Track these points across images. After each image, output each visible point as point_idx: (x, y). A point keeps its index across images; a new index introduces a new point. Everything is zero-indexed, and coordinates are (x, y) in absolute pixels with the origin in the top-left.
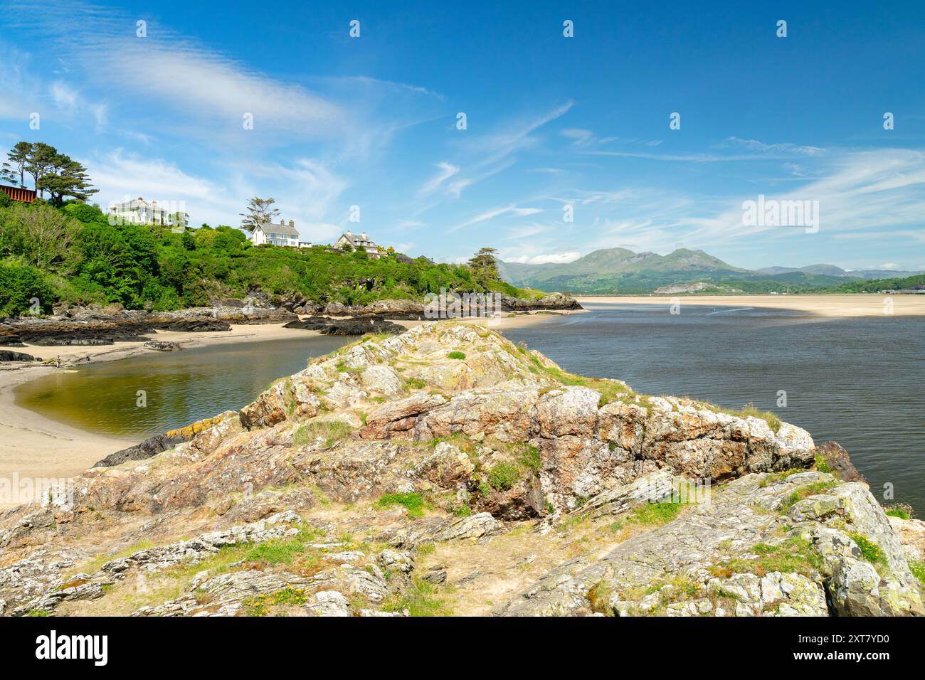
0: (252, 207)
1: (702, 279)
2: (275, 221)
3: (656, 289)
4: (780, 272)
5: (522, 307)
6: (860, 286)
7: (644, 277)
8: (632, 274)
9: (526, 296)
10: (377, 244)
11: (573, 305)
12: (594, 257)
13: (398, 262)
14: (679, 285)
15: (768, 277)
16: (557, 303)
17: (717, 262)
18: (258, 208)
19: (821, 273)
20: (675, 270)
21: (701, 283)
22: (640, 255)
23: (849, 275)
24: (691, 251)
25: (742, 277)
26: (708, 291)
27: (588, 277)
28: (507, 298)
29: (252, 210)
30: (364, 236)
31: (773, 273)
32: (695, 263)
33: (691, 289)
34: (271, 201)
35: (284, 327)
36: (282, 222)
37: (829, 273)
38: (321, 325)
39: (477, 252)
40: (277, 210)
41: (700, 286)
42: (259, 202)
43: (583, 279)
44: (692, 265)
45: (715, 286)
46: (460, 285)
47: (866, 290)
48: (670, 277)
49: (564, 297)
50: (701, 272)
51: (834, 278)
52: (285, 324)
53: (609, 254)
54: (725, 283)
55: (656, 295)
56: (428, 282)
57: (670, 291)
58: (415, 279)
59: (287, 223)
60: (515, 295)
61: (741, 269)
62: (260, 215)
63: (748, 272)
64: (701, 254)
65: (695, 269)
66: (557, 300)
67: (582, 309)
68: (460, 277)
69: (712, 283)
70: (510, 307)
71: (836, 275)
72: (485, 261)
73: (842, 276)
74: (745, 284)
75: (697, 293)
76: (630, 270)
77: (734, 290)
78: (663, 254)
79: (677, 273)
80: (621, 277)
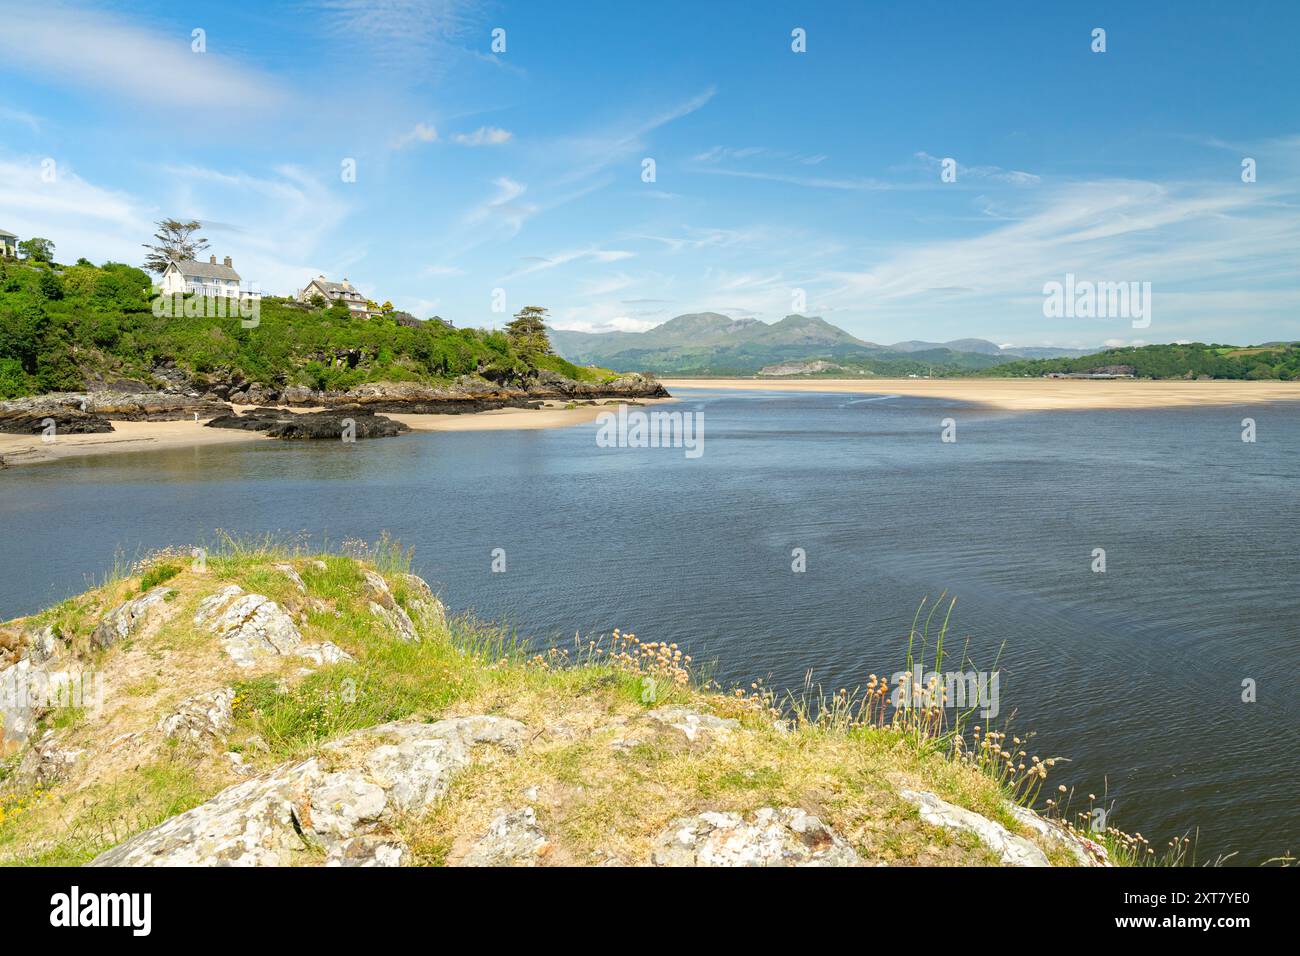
0: (162, 234)
1: (820, 356)
2: (202, 257)
3: (761, 370)
4: (919, 348)
5: (583, 394)
6: (1021, 368)
7: (744, 352)
8: (728, 348)
9: (590, 377)
10: (366, 296)
11: (656, 392)
12: (677, 324)
13: (398, 325)
14: (792, 364)
15: (905, 355)
16: (635, 388)
17: (840, 333)
19: (971, 351)
20: (785, 344)
21: (820, 362)
22: (739, 323)
23: (1005, 353)
24: (807, 319)
25: (872, 354)
26: (829, 373)
27: (669, 352)
28: (563, 380)
29: (162, 238)
30: (346, 286)
31: (910, 349)
32: (811, 335)
33: (807, 370)
34: (194, 226)
35: (206, 425)
36: (213, 259)
37: (980, 351)
38: (269, 421)
39: (518, 312)
40: (204, 240)
41: (819, 366)
42: (174, 227)
43: (663, 355)
44: (809, 338)
45: (838, 366)
46: (494, 360)
47: (1029, 373)
48: (778, 353)
49: (644, 380)
50: (819, 347)
51: (987, 356)
52: (208, 421)
53: (697, 320)
54: (851, 362)
55: (760, 377)
56: (445, 356)
57: (780, 373)
58: (425, 350)
59: (220, 261)
60: (575, 377)
61: (870, 344)
62: (177, 248)
63: (879, 348)
64: (819, 322)
65: (810, 342)
66: (635, 384)
67: (669, 396)
68: (494, 348)
69: (835, 363)
70: (567, 394)
71: (989, 353)
72: (528, 326)
73: (997, 354)
74: (877, 364)
75: (815, 375)
76: (724, 344)
77: (862, 372)
78: (770, 324)
79: (787, 347)
80: (714, 352)
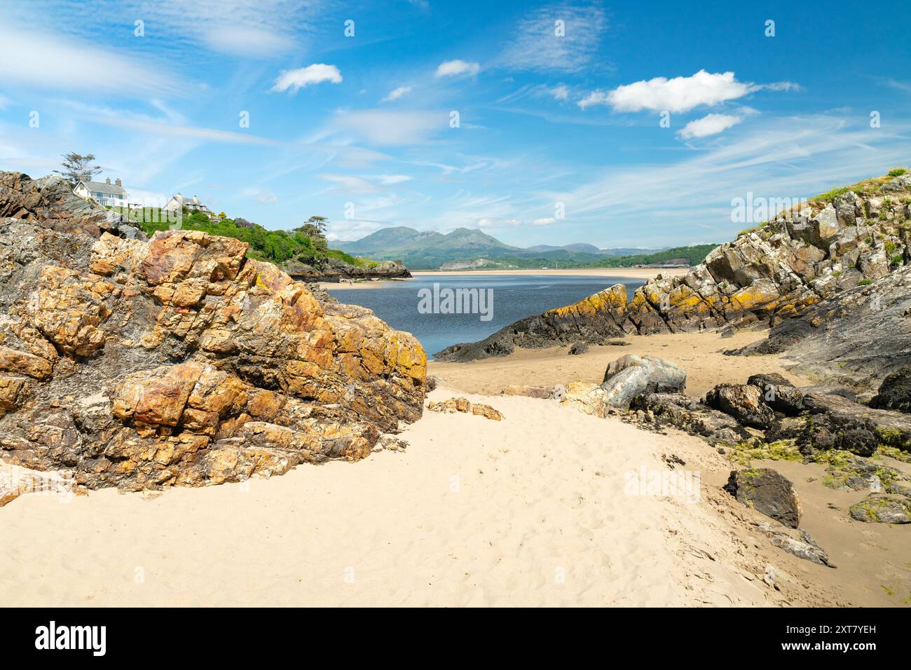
1: (480, 256)
3: (442, 265)
4: (546, 250)
6: (616, 261)
8: (416, 252)
11: (404, 274)
13: (238, 227)
14: (462, 262)
15: (536, 254)
17: (493, 240)
18: (75, 164)
19: (581, 251)
20: (456, 248)
21: (481, 260)
22: (423, 234)
23: (603, 253)
24: (469, 231)
25: (513, 254)
26: (488, 266)
29: (68, 166)
31: (541, 251)
32: (473, 241)
33: (473, 265)
34: (90, 158)
36: (108, 181)
37: (587, 251)
41: (481, 263)
44: (472, 244)
45: (493, 262)
47: (622, 265)
48: (452, 254)
50: (478, 250)
51: (591, 255)
53: (394, 233)
55: (443, 270)
57: (455, 267)
61: (513, 247)
63: (519, 250)
64: (478, 233)
65: (473, 247)
66: (390, 268)
67: (411, 277)
69: (491, 259)
71: (592, 253)
73: (597, 253)
74: (520, 261)
75: (478, 268)
76: (414, 248)
77: (510, 266)
78: (445, 234)
79: (457, 250)
80: (406, 254)
